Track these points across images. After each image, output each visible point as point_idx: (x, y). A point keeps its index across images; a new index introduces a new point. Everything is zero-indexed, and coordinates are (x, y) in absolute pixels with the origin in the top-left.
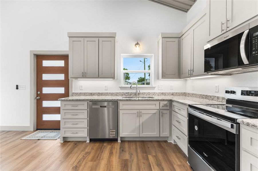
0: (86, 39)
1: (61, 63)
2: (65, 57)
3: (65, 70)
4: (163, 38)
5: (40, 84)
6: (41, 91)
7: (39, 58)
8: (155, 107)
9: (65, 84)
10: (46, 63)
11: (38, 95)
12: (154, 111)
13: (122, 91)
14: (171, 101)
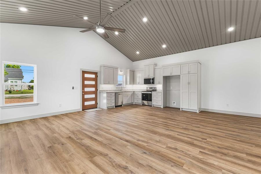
0: (110, 68)
1: (93, 76)
2: (96, 73)
3: (95, 79)
4: (130, 71)
5: (84, 86)
6: (84, 90)
7: (84, 72)
8: (131, 93)
9: (96, 86)
10: (86, 76)
11: (83, 92)
12: (131, 95)
13: (117, 89)
14: (134, 91)
